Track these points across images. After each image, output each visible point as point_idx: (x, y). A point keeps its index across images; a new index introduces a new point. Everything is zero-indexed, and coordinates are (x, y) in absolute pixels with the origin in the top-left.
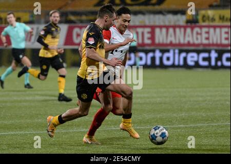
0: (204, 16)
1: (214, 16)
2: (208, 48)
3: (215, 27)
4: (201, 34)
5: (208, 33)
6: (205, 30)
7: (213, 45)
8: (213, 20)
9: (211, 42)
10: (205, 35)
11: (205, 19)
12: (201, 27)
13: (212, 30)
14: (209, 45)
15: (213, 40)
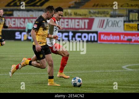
0: (66, 13)
1: (71, 12)
2: (68, 30)
3: (72, 19)
4: (64, 22)
5: (67, 22)
6: (66, 20)
7: (70, 28)
8: (71, 15)
9: (69, 27)
10: (66, 23)
11: (66, 14)
12: (64, 19)
13: (70, 20)
14: (68, 29)
15: (70, 26)
